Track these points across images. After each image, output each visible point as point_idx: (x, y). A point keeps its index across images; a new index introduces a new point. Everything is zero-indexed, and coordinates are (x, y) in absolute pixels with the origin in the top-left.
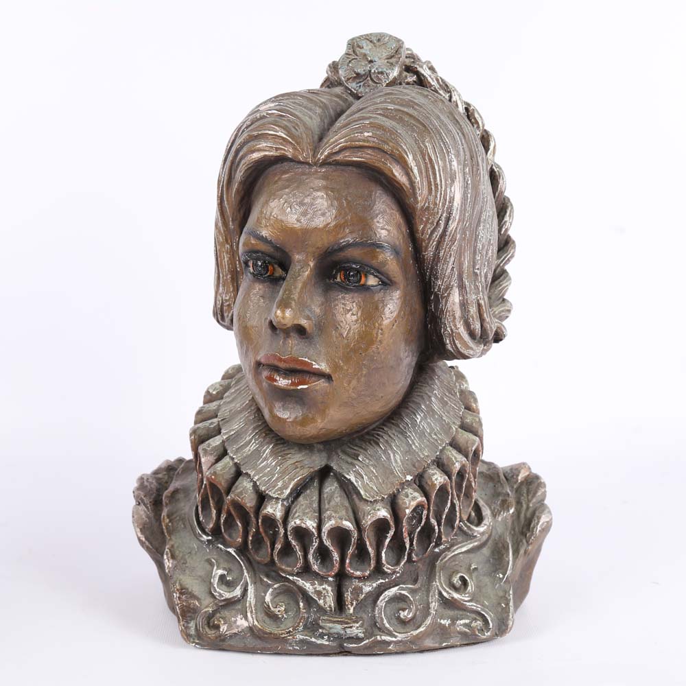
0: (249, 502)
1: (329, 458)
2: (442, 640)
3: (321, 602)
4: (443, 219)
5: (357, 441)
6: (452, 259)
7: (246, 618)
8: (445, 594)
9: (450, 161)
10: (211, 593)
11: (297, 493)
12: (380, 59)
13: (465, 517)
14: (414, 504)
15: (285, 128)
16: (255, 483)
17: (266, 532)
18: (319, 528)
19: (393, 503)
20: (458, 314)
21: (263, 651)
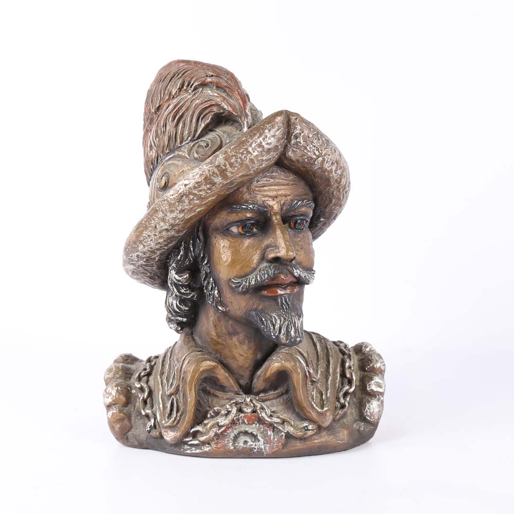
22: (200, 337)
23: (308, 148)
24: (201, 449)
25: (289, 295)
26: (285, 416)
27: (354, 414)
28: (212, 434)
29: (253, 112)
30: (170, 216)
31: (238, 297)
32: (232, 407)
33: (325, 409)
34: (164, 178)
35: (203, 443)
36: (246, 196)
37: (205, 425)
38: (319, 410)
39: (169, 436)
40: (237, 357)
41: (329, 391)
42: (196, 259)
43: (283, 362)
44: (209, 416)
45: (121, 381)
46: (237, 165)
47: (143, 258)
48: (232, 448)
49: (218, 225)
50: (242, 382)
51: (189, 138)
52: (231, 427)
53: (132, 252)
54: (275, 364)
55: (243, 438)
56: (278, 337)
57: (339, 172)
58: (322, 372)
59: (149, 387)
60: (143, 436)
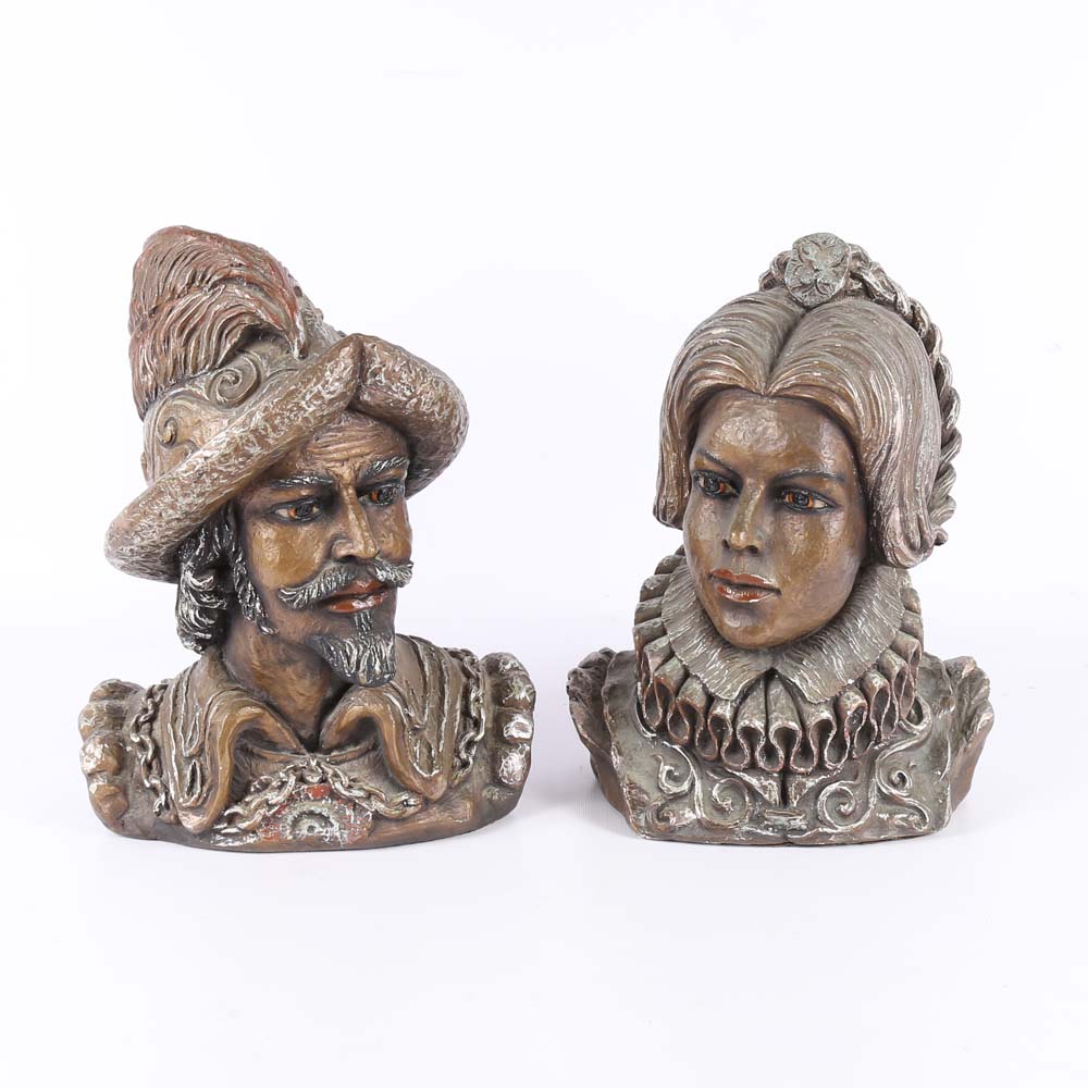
0: (699, 701)
1: (774, 660)
2: (880, 834)
3: (766, 796)
4: (885, 448)
5: (801, 645)
6: (894, 482)
7: (694, 811)
8: (884, 790)
9: (893, 394)
10: (658, 787)
11: (744, 696)
12: (826, 266)
13: (904, 716)
14: (855, 706)
15: (738, 360)
16: (704, 687)
17: (714, 731)
18: (767, 728)
19: (836, 706)
20: (898, 530)
21: (711, 842)
22: (234, 664)
23: (394, 388)
24: (241, 840)
25: (371, 609)
26: (371, 786)
27: (484, 774)
28: (258, 818)
29: (307, 319)
30: (183, 502)
31: (292, 615)
32: (288, 776)
33: (435, 772)
34: (169, 428)
35: (245, 832)
36: (300, 465)
37: (247, 804)
38: (425, 776)
39: (191, 822)
40: (295, 698)
41: (442, 742)
42: (223, 553)
43: (367, 704)
44: (252, 789)
45: (108, 732)
46: (284, 428)
47: (141, 554)
48: (290, 837)
49: (258, 506)
50: (303, 733)
51: (207, 367)
52: (288, 805)
53: (123, 544)
54: (354, 707)
55: (306, 823)
56: (355, 675)
57: (446, 412)
58: (431, 710)
59: (154, 741)
60: (148, 821)
